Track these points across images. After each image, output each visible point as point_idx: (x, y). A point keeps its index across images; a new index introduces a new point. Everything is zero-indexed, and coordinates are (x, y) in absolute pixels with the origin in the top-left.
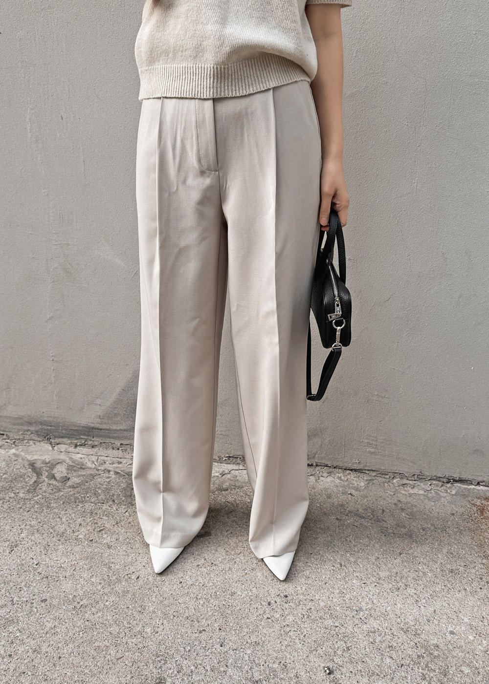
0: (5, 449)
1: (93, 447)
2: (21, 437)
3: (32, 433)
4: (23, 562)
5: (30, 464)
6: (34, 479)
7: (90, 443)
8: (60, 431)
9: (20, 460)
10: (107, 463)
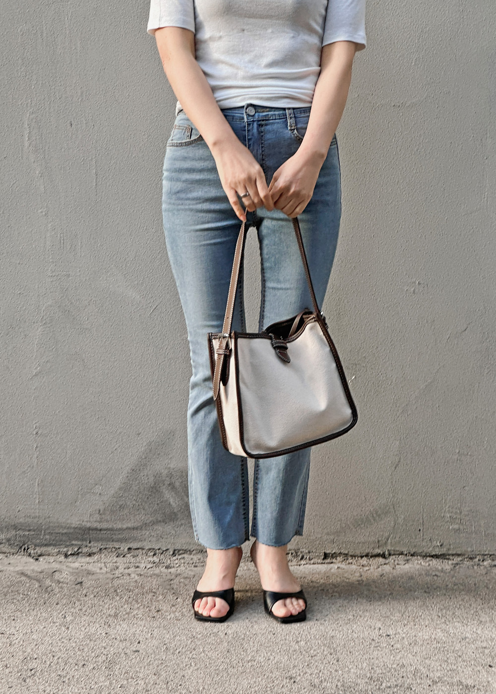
1: (90, 555)
6: (36, 584)
7: (85, 550)
8: (41, 536)
10: (120, 568)
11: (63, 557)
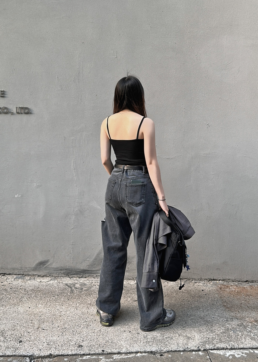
0: (53, 280)
1: (85, 278)
2: (58, 276)
3: (62, 274)
4: (83, 312)
5: (66, 285)
6: (70, 289)
7: (84, 276)
8: (73, 272)
9: (61, 283)
10: (93, 282)
11: (78, 278)
